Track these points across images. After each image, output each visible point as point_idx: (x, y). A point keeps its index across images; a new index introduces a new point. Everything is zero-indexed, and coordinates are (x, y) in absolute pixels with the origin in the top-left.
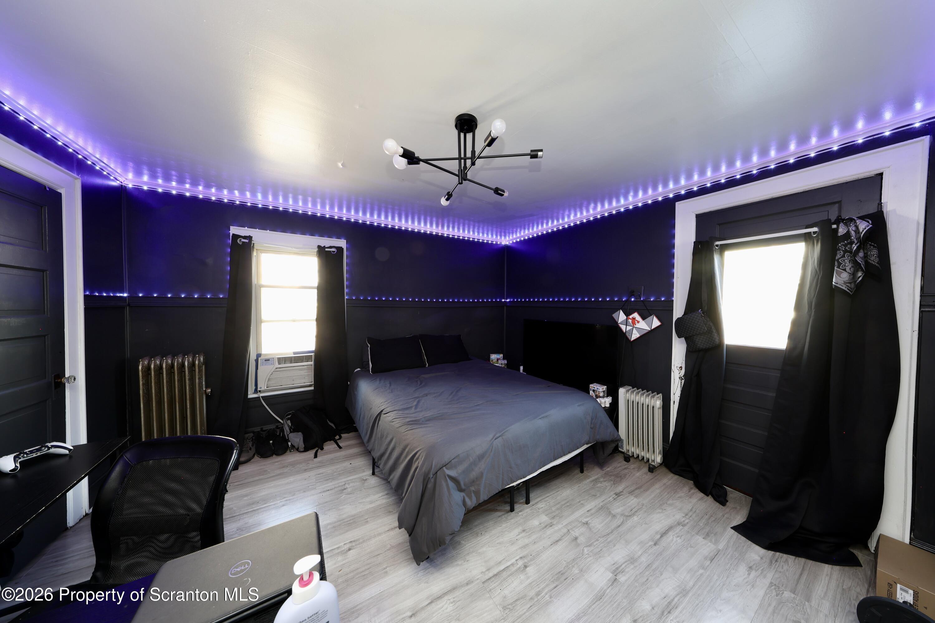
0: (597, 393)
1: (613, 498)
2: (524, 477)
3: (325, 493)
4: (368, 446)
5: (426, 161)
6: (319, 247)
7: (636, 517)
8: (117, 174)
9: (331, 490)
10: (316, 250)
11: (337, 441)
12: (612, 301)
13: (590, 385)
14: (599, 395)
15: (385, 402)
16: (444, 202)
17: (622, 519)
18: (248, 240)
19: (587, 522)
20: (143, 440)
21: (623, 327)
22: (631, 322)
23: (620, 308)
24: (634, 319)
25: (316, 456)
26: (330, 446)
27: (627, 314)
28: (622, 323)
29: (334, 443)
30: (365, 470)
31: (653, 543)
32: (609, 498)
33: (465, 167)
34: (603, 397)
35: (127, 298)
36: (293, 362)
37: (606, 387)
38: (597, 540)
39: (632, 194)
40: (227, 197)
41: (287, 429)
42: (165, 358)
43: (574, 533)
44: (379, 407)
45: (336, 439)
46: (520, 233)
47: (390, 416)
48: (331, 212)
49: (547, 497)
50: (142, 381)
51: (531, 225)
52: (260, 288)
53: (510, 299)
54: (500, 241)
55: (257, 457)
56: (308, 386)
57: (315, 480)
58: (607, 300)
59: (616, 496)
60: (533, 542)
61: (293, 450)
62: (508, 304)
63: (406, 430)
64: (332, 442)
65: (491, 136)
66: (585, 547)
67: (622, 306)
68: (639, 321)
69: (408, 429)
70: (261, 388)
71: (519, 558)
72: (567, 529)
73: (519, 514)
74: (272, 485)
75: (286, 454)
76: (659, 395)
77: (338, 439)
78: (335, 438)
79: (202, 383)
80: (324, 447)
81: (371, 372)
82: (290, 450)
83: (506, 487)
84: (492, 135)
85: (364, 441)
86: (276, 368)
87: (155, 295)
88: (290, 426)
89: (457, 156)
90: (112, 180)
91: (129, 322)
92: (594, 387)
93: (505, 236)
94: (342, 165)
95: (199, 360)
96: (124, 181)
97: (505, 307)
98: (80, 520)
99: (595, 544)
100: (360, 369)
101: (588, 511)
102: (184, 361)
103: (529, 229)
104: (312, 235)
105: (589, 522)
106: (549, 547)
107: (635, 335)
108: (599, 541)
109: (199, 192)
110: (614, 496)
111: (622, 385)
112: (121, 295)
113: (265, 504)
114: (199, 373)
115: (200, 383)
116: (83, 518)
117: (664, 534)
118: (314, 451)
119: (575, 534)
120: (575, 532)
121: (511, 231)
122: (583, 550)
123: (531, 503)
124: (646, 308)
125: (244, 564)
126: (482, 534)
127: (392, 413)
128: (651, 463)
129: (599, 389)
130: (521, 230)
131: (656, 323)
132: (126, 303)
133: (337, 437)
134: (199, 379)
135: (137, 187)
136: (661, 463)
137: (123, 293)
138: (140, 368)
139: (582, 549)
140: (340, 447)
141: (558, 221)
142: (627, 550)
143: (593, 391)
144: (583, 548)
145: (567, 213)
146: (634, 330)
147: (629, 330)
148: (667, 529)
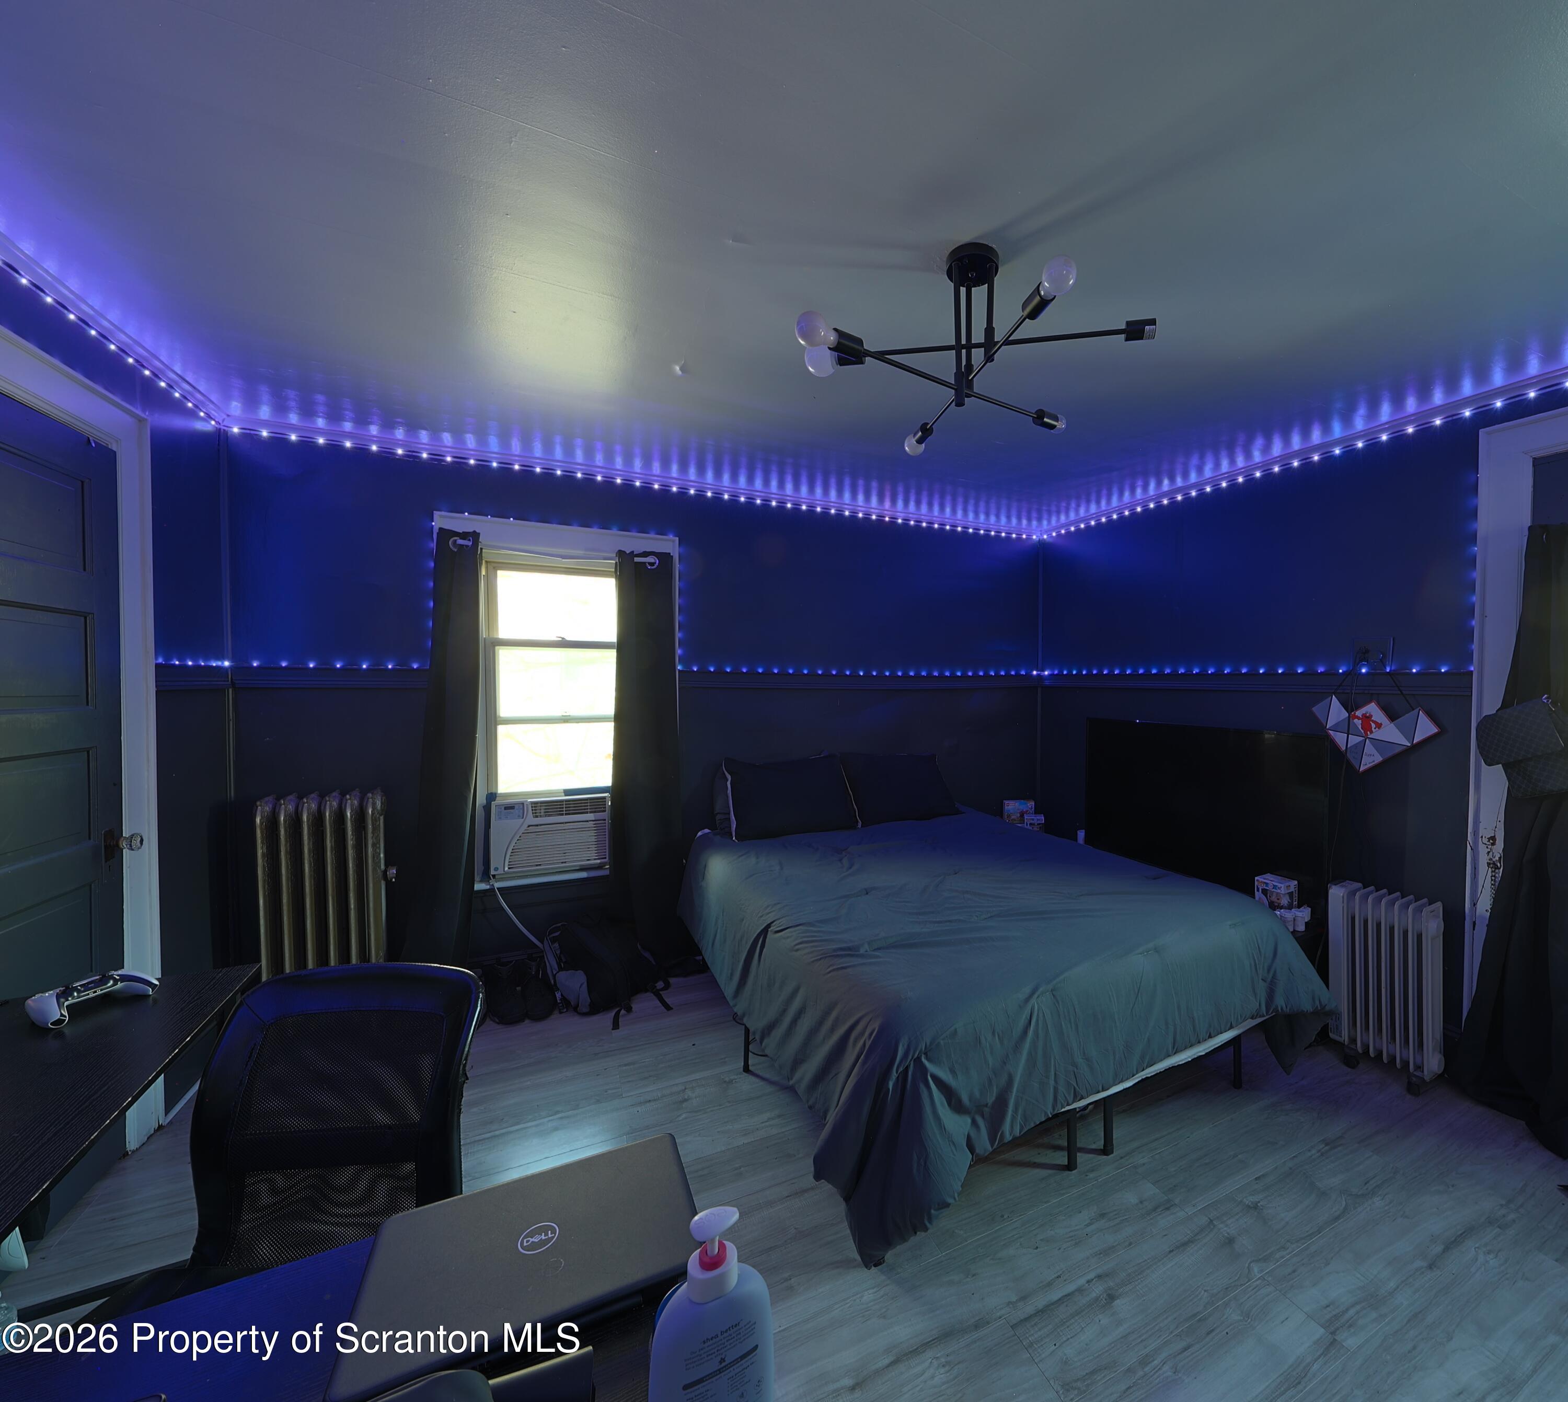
0: (1274, 898)
1: (1319, 1151)
2: (1104, 1090)
3: (643, 1107)
4: (735, 1006)
5: (881, 356)
6: (621, 553)
7: (1378, 1199)
8: (211, 406)
9: (655, 1100)
10: (614, 562)
11: (661, 992)
12: (1310, 673)
13: (1256, 878)
14: (1278, 901)
15: (775, 904)
16: (910, 446)
17: (1344, 1203)
18: (470, 540)
19: (1257, 1204)
20: (288, 971)
21: (1340, 739)
22: (1360, 727)
23: (1333, 691)
24: (1367, 718)
25: (616, 1026)
26: (644, 1003)
27: (1350, 706)
28: (1335, 728)
29: (654, 997)
30: (727, 1059)
31: (1425, 1264)
32: (1309, 1151)
33: (969, 366)
34: (1290, 907)
35: (230, 670)
36: (564, 812)
37: (1296, 882)
38: (1283, 1248)
39: (1362, 411)
40: (427, 447)
41: (551, 962)
42: (307, 800)
43: (1225, 1229)
44: (761, 917)
45: (658, 988)
46: (1077, 511)
47: (788, 937)
48: (645, 475)
49: (1156, 1140)
50: (262, 848)
51: (1104, 492)
52: (494, 646)
53: (1053, 669)
54: (1026, 531)
55: (491, 1022)
56: (597, 866)
57: (618, 1076)
58: (1299, 671)
59: (1327, 1148)
60: (1127, 1243)
61: (565, 1010)
62: (1047, 683)
63: (831, 968)
64: (648, 994)
65: (1040, 295)
66: (1253, 1261)
67: (1336, 687)
68: (1381, 724)
69: (835, 967)
70: (498, 868)
71: (1095, 1277)
72: (1207, 1218)
73: (1088, 1177)
74: (529, 1083)
75: (552, 1017)
76: (1433, 906)
77: (662, 990)
78: (656, 987)
79: (380, 854)
80: (633, 1006)
81: (734, 838)
82: (560, 1010)
83: (1063, 1110)
84: (1042, 293)
85: (726, 994)
86: (529, 826)
87: (284, 664)
88: (558, 956)
89: (953, 342)
90: (202, 419)
91: (233, 721)
92: (1267, 884)
93: (1039, 519)
94: (681, 369)
95: (375, 804)
96: (223, 420)
97: (1039, 690)
98: (148, 1138)
99: (1277, 1256)
100: (709, 831)
101: (1256, 1179)
102: (343, 806)
103: (1098, 502)
104: (605, 526)
105: (1262, 1206)
106: (1165, 1257)
107: (1370, 758)
108: (1288, 1251)
109: (372, 440)
110: (1321, 1147)
111: (1338, 879)
112: (219, 663)
113: (518, 1124)
114: (373, 833)
115: (376, 855)
116: (153, 1134)
117: (1452, 1244)
118: (613, 1014)
119: (1228, 1231)
120: (1227, 1226)
121: (1054, 508)
122: (1248, 1268)
123: (1115, 1154)
124: (1399, 692)
125: (545, 1230)
126: (1002, 1216)
127: (795, 931)
128: (1415, 1073)
129: (1280, 888)
130: (1078, 506)
131: (1425, 728)
132: (228, 681)
133: (660, 985)
134: (374, 845)
135: (248, 431)
136: (1440, 1072)
137: (223, 658)
138: (258, 820)
139: (1247, 1265)
140: (668, 1007)
141: (1172, 479)
142: (1359, 1276)
143: (1262, 892)
144: (1251, 1262)
145: (1194, 461)
146: (1369, 746)
147: (1356, 745)
148: (1460, 1232)
